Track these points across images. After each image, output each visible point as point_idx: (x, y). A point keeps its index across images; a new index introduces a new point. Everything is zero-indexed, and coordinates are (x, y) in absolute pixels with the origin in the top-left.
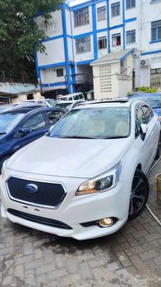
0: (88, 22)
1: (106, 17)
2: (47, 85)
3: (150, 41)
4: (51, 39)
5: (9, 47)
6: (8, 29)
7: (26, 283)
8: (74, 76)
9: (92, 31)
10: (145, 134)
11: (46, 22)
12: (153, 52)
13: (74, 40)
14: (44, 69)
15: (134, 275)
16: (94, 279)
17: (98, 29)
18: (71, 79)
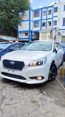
0: (39, 16)
1: (46, 15)
2: (21, 39)
3: (62, 25)
4: (24, 21)
5: (7, 23)
6: (8, 16)
7: (6, 97)
8: (32, 36)
9: (40, 19)
10: (57, 51)
11: (23, 14)
12: (63, 29)
13: (33, 22)
14: (20, 32)
15: (48, 97)
16: (33, 98)
17: (43, 19)
18: (31, 37)
